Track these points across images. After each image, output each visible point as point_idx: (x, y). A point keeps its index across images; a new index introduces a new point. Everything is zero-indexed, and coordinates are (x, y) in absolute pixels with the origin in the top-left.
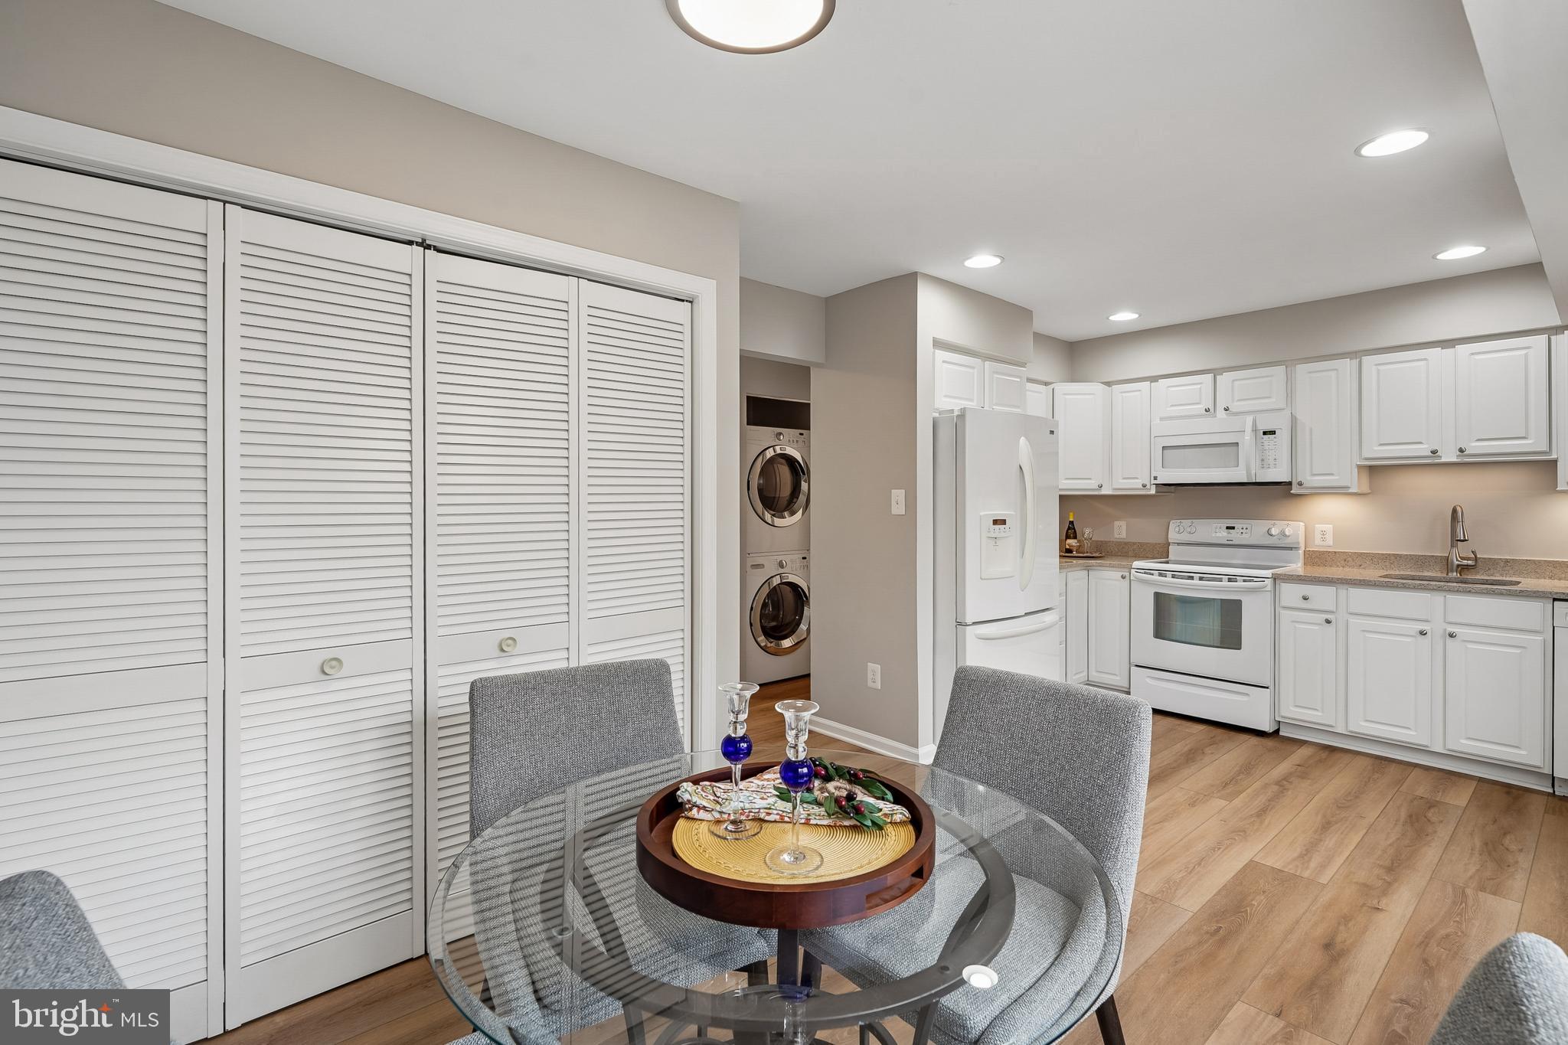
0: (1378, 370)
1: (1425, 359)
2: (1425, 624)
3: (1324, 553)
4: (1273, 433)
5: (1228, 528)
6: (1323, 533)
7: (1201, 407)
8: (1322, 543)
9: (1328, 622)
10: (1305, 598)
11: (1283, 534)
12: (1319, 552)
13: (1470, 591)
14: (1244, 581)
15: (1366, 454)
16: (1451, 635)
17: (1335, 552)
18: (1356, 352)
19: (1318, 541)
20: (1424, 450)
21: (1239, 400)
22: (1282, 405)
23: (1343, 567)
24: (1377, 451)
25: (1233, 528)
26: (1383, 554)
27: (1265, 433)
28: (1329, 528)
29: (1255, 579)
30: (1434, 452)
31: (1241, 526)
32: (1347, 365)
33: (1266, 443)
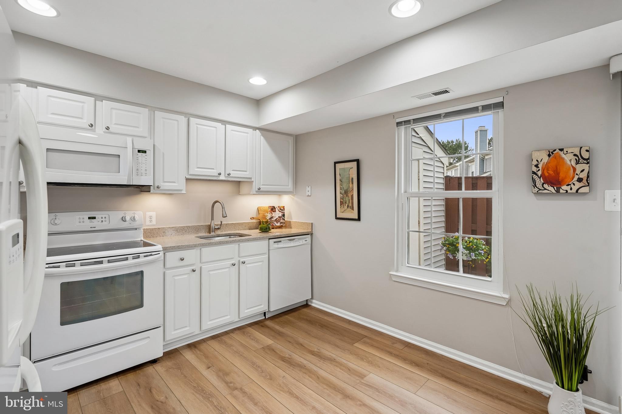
0: (197, 127)
1: (216, 127)
2: (232, 260)
3: (152, 229)
4: (145, 152)
5: (89, 218)
6: (151, 217)
7: (85, 123)
8: (151, 224)
9: (194, 271)
10: (182, 259)
11: (133, 219)
12: (150, 229)
13: (249, 240)
14: (145, 256)
15: (191, 173)
16: (243, 263)
17: (159, 228)
18: (186, 114)
19: (148, 223)
20: (214, 172)
21: (115, 124)
22: (146, 134)
23: (163, 236)
24: (195, 171)
25: (94, 218)
26: (182, 227)
27: (139, 151)
28: (153, 214)
29: (153, 253)
30: (220, 174)
31: (100, 216)
32: (183, 119)
33: (140, 158)
